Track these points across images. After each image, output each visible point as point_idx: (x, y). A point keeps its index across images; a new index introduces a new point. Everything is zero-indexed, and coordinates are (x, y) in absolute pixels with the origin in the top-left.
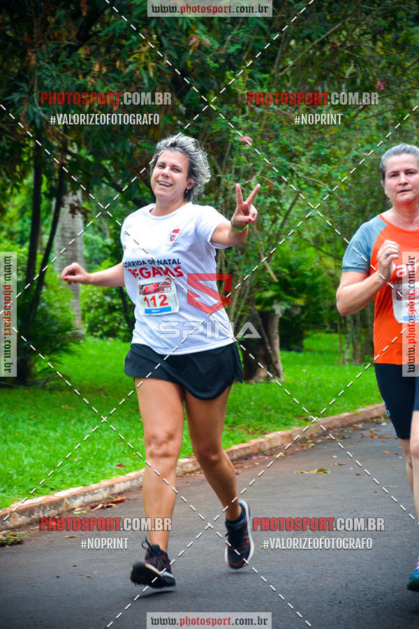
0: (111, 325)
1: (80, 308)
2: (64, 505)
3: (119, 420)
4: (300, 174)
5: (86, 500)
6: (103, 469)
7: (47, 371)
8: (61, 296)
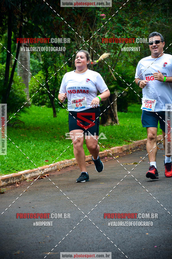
0: (42, 100)
1: (29, 92)
2: (22, 177)
3: (46, 141)
4: (127, 31)
5: (32, 175)
6: (39, 162)
7: (14, 120)
8: (20, 86)
